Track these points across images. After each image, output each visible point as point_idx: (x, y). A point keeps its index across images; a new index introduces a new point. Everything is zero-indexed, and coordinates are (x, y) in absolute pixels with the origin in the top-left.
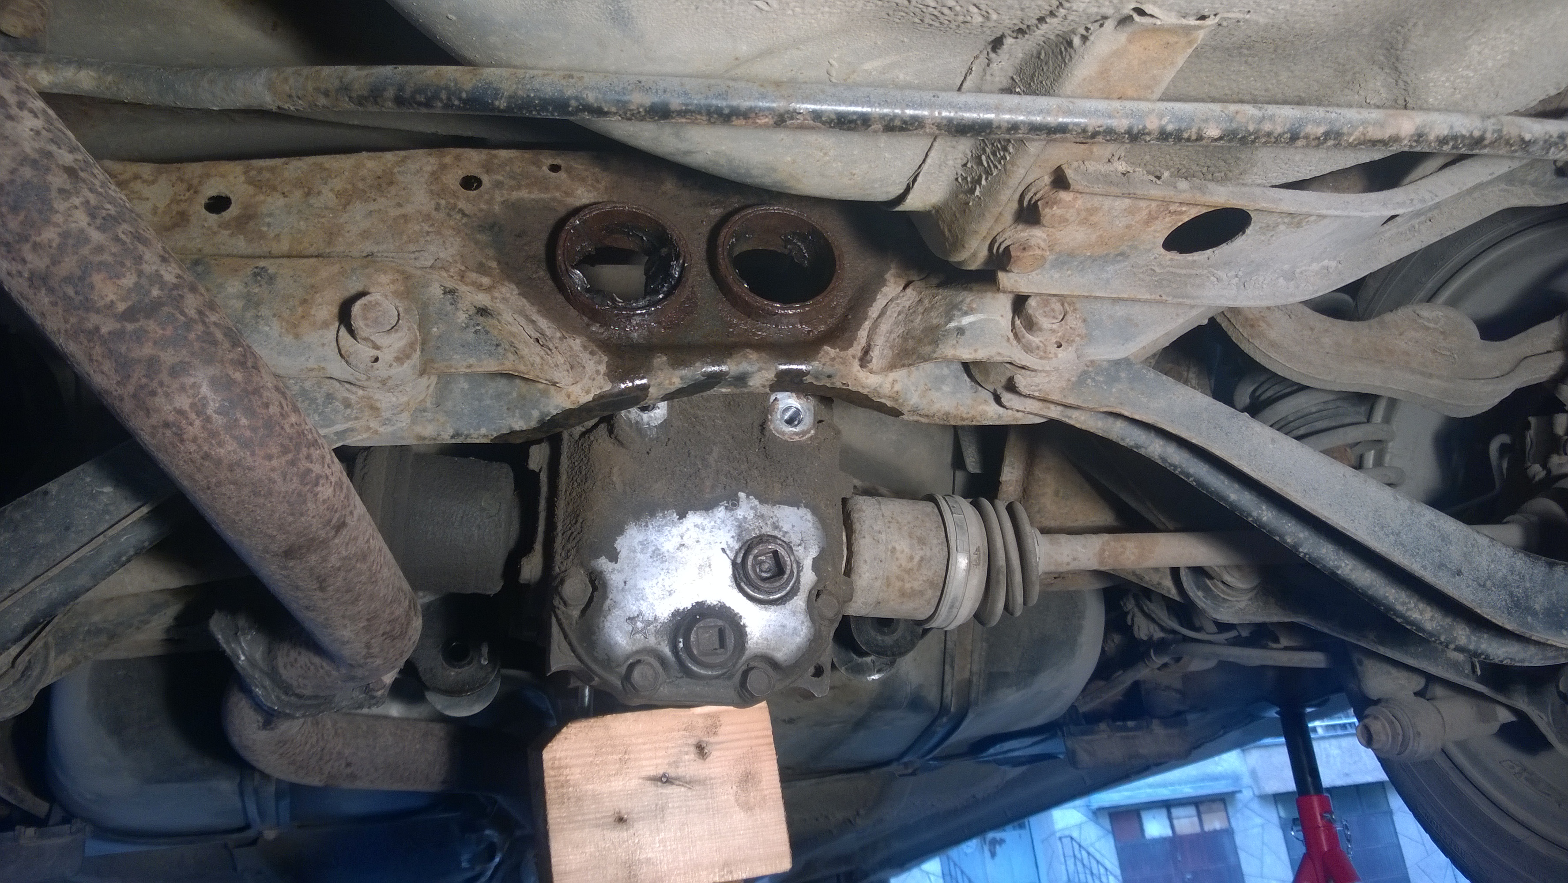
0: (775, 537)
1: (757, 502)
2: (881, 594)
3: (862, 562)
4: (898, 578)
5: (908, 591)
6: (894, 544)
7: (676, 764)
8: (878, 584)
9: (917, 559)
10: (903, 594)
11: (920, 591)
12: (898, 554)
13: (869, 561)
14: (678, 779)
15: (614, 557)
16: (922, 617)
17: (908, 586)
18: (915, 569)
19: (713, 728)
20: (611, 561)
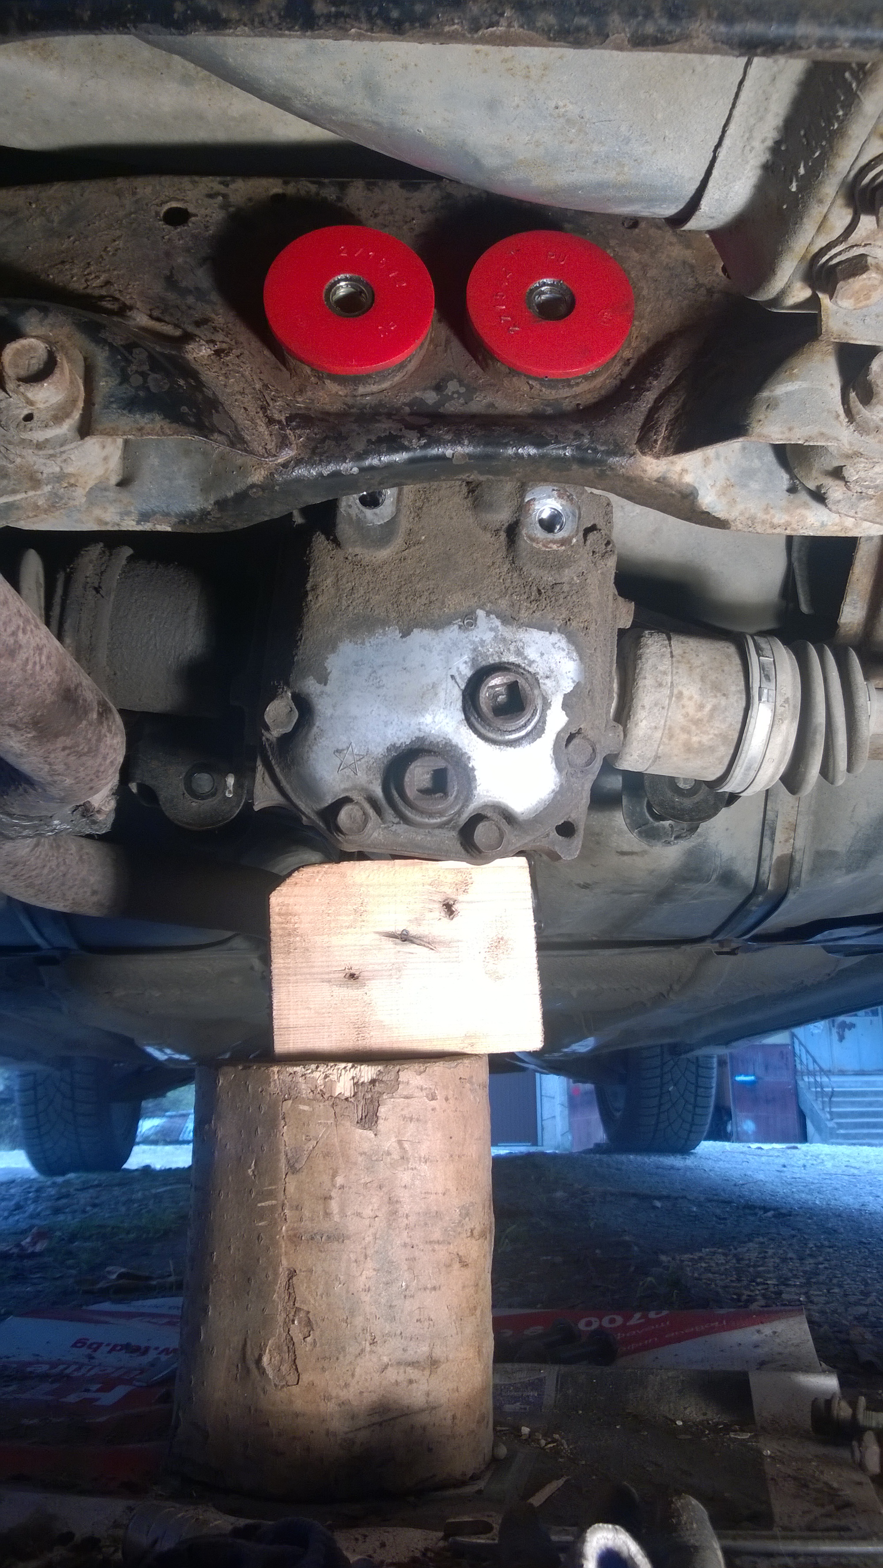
0: (519, 666)
1: (497, 623)
2: (662, 747)
3: (639, 708)
4: (684, 729)
5: (696, 746)
6: (680, 688)
7: (418, 921)
8: (658, 735)
9: (708, 707)
10: (688, 748)
11: (710, 747)
12: (685, 701)
13: (647, 707)
14: (419, 938)
15: (323, 680)
16: (711, 778)
17: (695, 739)
18: (705, 719)
19: (464, 886)
20: (319, 682)
